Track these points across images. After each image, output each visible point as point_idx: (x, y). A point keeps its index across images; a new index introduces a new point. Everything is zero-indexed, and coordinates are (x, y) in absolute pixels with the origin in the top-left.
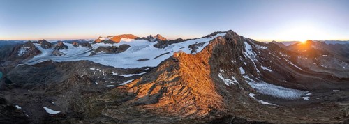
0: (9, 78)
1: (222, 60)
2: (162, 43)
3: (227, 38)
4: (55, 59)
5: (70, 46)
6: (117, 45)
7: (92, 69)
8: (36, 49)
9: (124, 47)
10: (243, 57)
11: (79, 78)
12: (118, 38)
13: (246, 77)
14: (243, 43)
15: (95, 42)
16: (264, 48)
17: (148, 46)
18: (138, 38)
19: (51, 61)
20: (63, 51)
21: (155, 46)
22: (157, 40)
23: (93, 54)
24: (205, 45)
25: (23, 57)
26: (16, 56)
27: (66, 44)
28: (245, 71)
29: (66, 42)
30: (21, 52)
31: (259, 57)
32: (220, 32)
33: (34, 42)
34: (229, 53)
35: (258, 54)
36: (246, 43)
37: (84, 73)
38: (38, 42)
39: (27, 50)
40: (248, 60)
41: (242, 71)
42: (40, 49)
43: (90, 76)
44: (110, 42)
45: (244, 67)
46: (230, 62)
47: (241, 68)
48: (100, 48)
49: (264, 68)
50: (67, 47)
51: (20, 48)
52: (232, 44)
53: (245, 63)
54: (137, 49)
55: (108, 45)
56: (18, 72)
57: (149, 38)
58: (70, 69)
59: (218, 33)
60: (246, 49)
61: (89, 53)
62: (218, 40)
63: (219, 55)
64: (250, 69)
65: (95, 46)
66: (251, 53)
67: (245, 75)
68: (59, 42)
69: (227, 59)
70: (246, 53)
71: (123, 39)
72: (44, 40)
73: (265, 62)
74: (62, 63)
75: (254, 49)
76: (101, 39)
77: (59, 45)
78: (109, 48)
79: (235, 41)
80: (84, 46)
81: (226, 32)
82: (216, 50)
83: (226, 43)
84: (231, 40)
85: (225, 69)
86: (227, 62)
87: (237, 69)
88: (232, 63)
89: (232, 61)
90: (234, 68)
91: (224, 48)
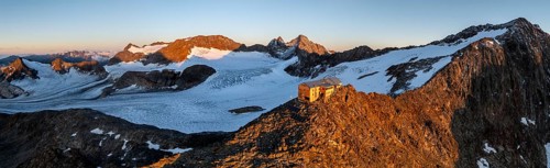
1: (492, 115)
2: (309, 61)
3: (510, 44)
5: (44, 69)
6: (178, 67)
7: (97, 131)
9: (198, 74)
11: (60, 155)
12: (181, 47)
15: (115, 60)
17: (267, 71)
18: (243, 48)
20: (24, 84)
23: (107, 93)
24: (437, 66)
27: (33, 65)
29: (31, 58)
32: (489, 27)
34: (516, 94)
37: (73, 141)
43: (89, 150)
44: (158, 58)
46: (518, 122)
48: (130, 76)
50: (34, 74)
52: (526, 63)
54: (233, 78)
55: (152, 67)
57: (275, 48)
58: (41, 133)
59: (480, 28)
61: (98, 91)
62: (483, 49)
63: (484, 97)
65: (114, 72)
68: (12, 59)
69: (508, 111)
71: (196, 51)
74: (19, 115)
76: (133, 50)
77: (13, 67)
78: (156, 75)
79: (537, 51)
80: (83, 69)
81: (508, 26)
82: (474, 81)
83: (507, 58)
84: (524, 48)
85: (499, 143)
86: (506, 122)
87: (538, 147)
88: (522, 126)
89: (524, 120)
90: (528, 146)
91: (498, 76)
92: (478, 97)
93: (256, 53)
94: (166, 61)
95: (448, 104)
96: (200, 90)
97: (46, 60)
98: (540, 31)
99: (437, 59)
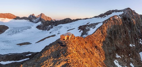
1: (118, 44)
2: (46, 24)
3: (124, 18)
9: (1, 29)
17: (29, 28)
18: (17, 18)
21: (38, 27)
22: (41, 20)
32: (116, 11)
34: (127, 36)
46: (128, 46)
52: (130, 25)
54: (16, 31)
57: (31, 18)
59: (113, 11)
62: (114, 20)
63: (115, 38)
69: (124, 42)
79: (134, 20)
81: (124, 11)
82: (111, 32)
83: (123, 23)
84: (129, 19)
85: (122, 54)
86: (124, 46)
87: (137, 54)
88: (130, 47)
89: (131, 45)
90: (133, 54)
91: (120, 29)
92: (113, 38)
93: (24, 21)
95: (102, 40)
98: (135, 13)
99: (97, 24)
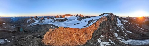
0: (25, 30)
1: (104, 30)
3: (108, 17)
4: (40, 24)
5: (46, 19)
6: (63, 19)
8: (34, 20)
9: (66, 20)
10: (117, 27)
12: (64, 16)
13: (119, 38)
14: (116, 19)
15: (55, 17)
16: (126, 21)
17: (74, 19)
18: (72, 16)
19: (39, 24)
20: (44, 21)
21: (78, 19)
22: (80, 16)
23: (54, 22)
24: (95, 22)
25: (29, 23)
26: (26, 23)
27: (45, 18)
28: (118, 35)
30: (28, 21)
31: (125, 26)
32: (106, 14)
33: (33, 17)
34: (109, 25)
35: (124, 24)
36: (118, 19)
38: (34, 17)
39: (30, 20)
40: (119, 28)
41: (116, 35)
42: (35, 20)
44: (61, 17)
45: (117, 33)
46: (109, 30)
47: (116, 34)
48: (57, 20)
49: (128, 32)
50: (45, 19)
51: (27, 20)
52: (111, 20)
53: (118, 31)
54: (70, 20)
56: (28, 28)
57: (77, 16)
59: (104, 14)
60: (118, 22)
61: (53, 22)
62: (103, 18)
63: (102, 27)
64: (120, 34)
65: (55, 19)
66: (121, 24)
67: (118, 37)
68: (42, 17)
69: (107, 29)
70: (118, 24)
71: (66, 16)
72: (36, 17)
73: (128, 28)
74: (43, 25)
75: (122, 22)
76: (58, 16)
77: (42, 18)
78: (60, 20)
79: (112, 18)
80: (51, 19)
81: (108, 14)
82: (100, 25)
83: (107, 19)
84: (110, 18)
85: (104, 35)
87: (113, 34)
88: (110, 31)
89: (110, 30)
90: (111, 34)
91: (106, 23)
92: (101, 28)
93: (74, 17)
94: (62, 18)
95: (94, 29)
96: (66, 22)
97: (46, 17)
98: (113, 15)
99: (95, 20)
